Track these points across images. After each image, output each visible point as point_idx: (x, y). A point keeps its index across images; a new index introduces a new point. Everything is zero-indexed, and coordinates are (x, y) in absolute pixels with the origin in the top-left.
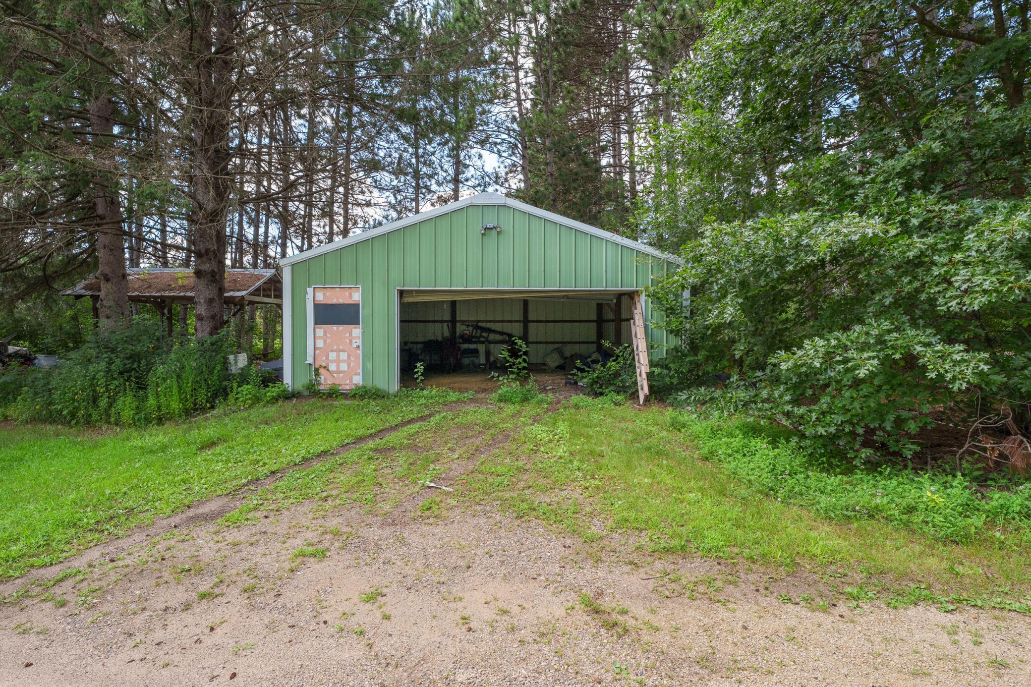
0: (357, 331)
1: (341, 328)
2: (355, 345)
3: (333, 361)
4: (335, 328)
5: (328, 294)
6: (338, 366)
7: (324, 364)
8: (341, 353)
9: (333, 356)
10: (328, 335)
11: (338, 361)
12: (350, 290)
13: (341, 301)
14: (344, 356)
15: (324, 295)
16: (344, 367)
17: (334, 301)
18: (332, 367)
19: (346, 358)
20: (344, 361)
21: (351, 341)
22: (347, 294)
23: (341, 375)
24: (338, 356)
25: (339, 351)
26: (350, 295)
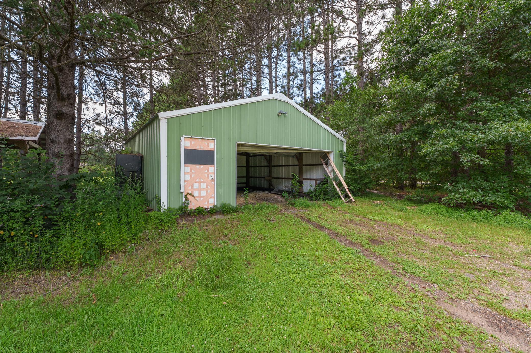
0: (212, 169)
1: (202, 166)
2: (210, 178)
3: (196, 190)
4: (197, 166)
5: (193, 142)
6: (200, 193)
7: (190, 192)
8: (202, 184)
9: (196, 186)
10: (193, 172)
11: (199, 190)
12: (208, 141)
13: (202, 148)
14: (203, 186)
15: (191, 143)
16: (203, 193)
17: (198, 148)
18: (196, 194)
19: (205, 187)
20: (204, 189)
21: (208, 176)
22: (206, 143)
23: (202, 199)
24: (200, 186)
25: (200, 182)
26: (208, 144)
